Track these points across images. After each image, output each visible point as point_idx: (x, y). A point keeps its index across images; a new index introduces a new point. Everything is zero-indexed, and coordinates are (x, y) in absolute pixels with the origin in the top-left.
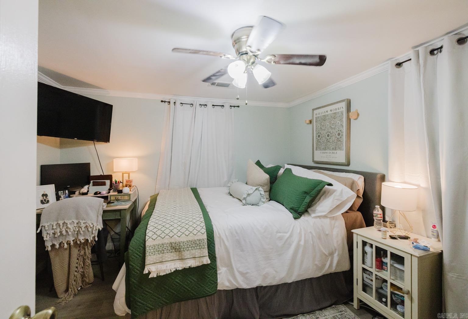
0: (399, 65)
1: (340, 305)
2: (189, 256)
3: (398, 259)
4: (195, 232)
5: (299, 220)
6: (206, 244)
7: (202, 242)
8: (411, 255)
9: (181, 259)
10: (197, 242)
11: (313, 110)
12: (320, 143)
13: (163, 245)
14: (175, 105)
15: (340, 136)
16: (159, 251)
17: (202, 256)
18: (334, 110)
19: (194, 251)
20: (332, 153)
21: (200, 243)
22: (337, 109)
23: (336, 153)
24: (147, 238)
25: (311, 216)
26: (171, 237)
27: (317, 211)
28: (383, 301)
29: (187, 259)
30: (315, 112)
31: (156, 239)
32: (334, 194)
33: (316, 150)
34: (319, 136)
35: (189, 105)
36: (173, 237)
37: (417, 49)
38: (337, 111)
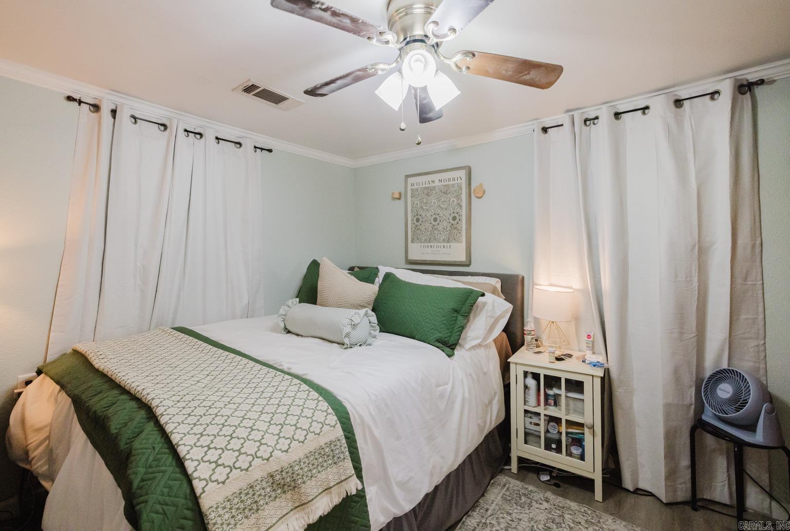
0: (545, 130)
1: (498, 477)
2: (315, 492)
3: (576, 386)
4: (316, 427)
5: (455, 357)
6: (345, 448)
7: (338, 447)
8: (593, 376)
9: (298, 506)
10: (327, 450)
11: (407, 176)
12: (420, 231)
13: (251, 487)
14: (114, 118)
15: (456, 222)
16: (244, 509)
17: (343, 478)
18: (445, 180)
19: (323, 476)
20: (442, 247)
21: (332, 450)
22: (451, 180)
23: (448, 247)
24: (198, 485)
25: (464, 347)
26: (268, 460)
27: (468, 339)
28: (553, 449)
29: (312, 500)
30: (410, 180)
31: (228, 478)
32: (485, 308)
33: (412, 242)
34: (418, 220)
35: (157, 125)
36: (271, 456)
37: (571, 113)
38: (452, 182)
